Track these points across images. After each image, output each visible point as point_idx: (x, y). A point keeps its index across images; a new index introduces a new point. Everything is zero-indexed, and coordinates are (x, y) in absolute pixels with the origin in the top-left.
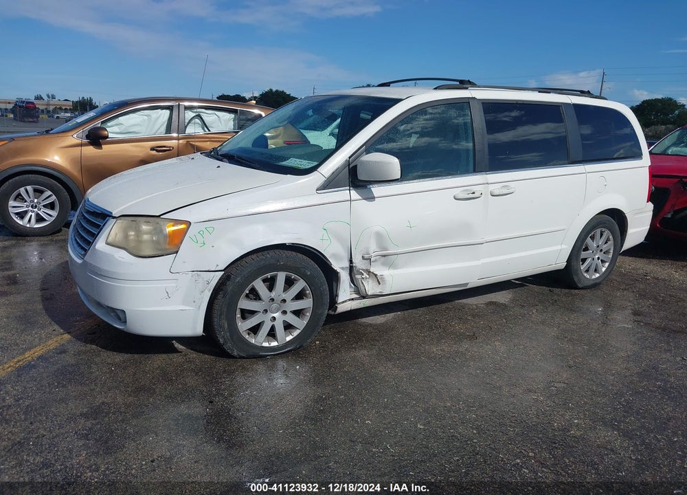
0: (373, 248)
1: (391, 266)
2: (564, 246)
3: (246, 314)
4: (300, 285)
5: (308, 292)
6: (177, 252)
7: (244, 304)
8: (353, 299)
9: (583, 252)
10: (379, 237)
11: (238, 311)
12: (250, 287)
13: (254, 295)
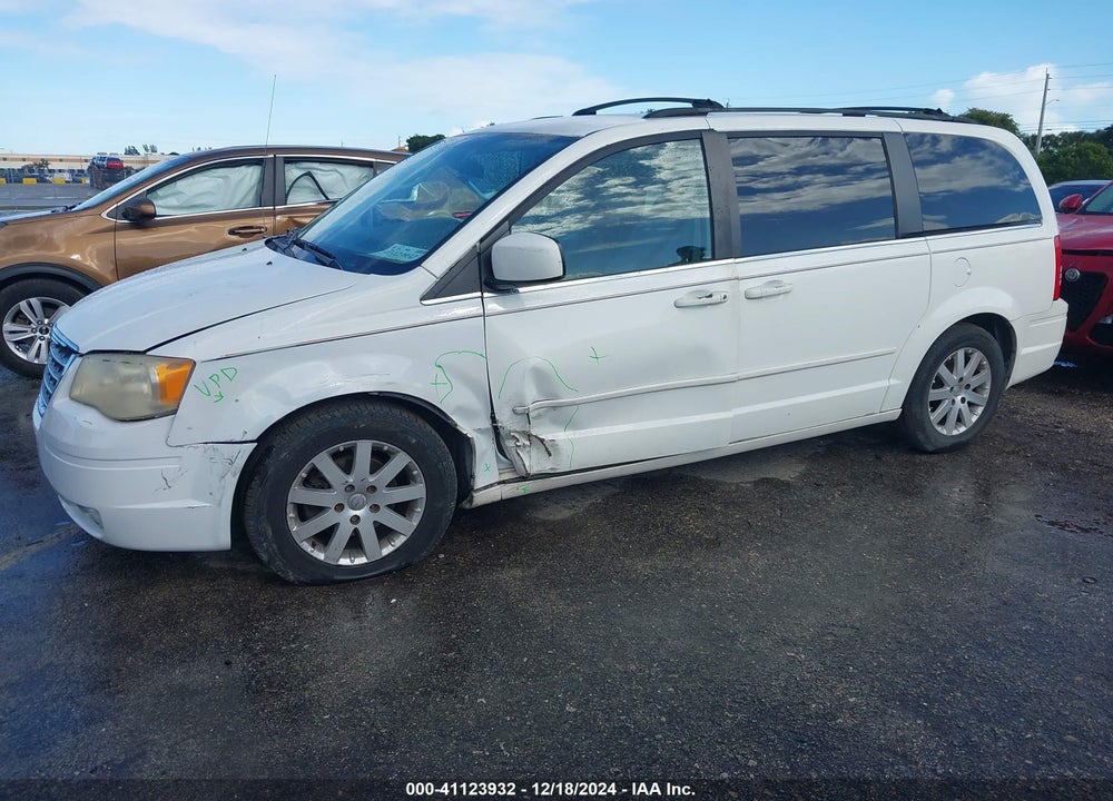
0: (531, 394)
1: (568, 424)
2: (893, 382)
3: (305, 513)
4: (400, 461)
5: (415, 472)
6: (174, 412)
7: (299, 494)
8: (504, 482)
9: (932, 391)
10: (540, 376)
11: (290, 508)
12: (307, 467)
13: (316, 480)
